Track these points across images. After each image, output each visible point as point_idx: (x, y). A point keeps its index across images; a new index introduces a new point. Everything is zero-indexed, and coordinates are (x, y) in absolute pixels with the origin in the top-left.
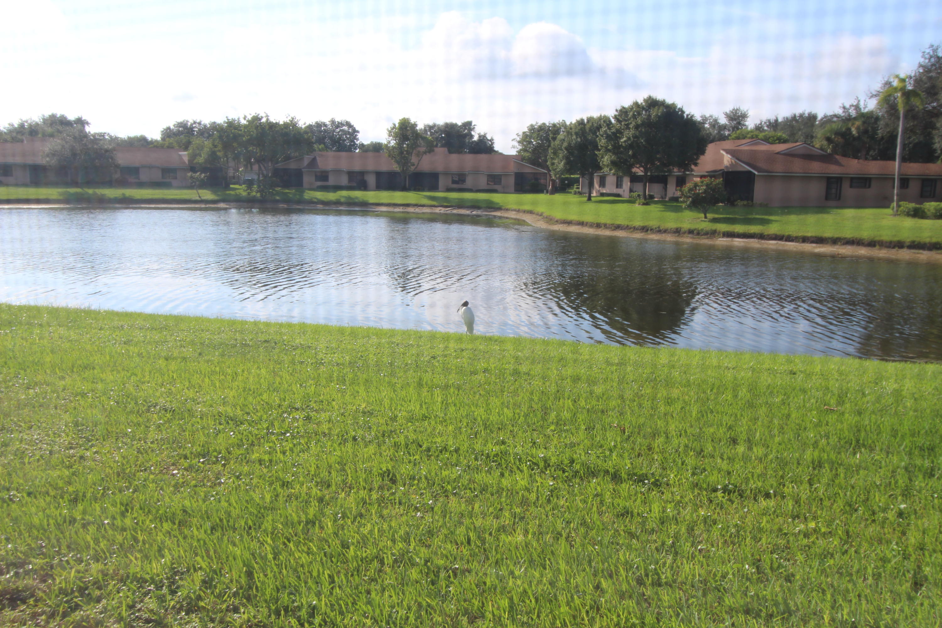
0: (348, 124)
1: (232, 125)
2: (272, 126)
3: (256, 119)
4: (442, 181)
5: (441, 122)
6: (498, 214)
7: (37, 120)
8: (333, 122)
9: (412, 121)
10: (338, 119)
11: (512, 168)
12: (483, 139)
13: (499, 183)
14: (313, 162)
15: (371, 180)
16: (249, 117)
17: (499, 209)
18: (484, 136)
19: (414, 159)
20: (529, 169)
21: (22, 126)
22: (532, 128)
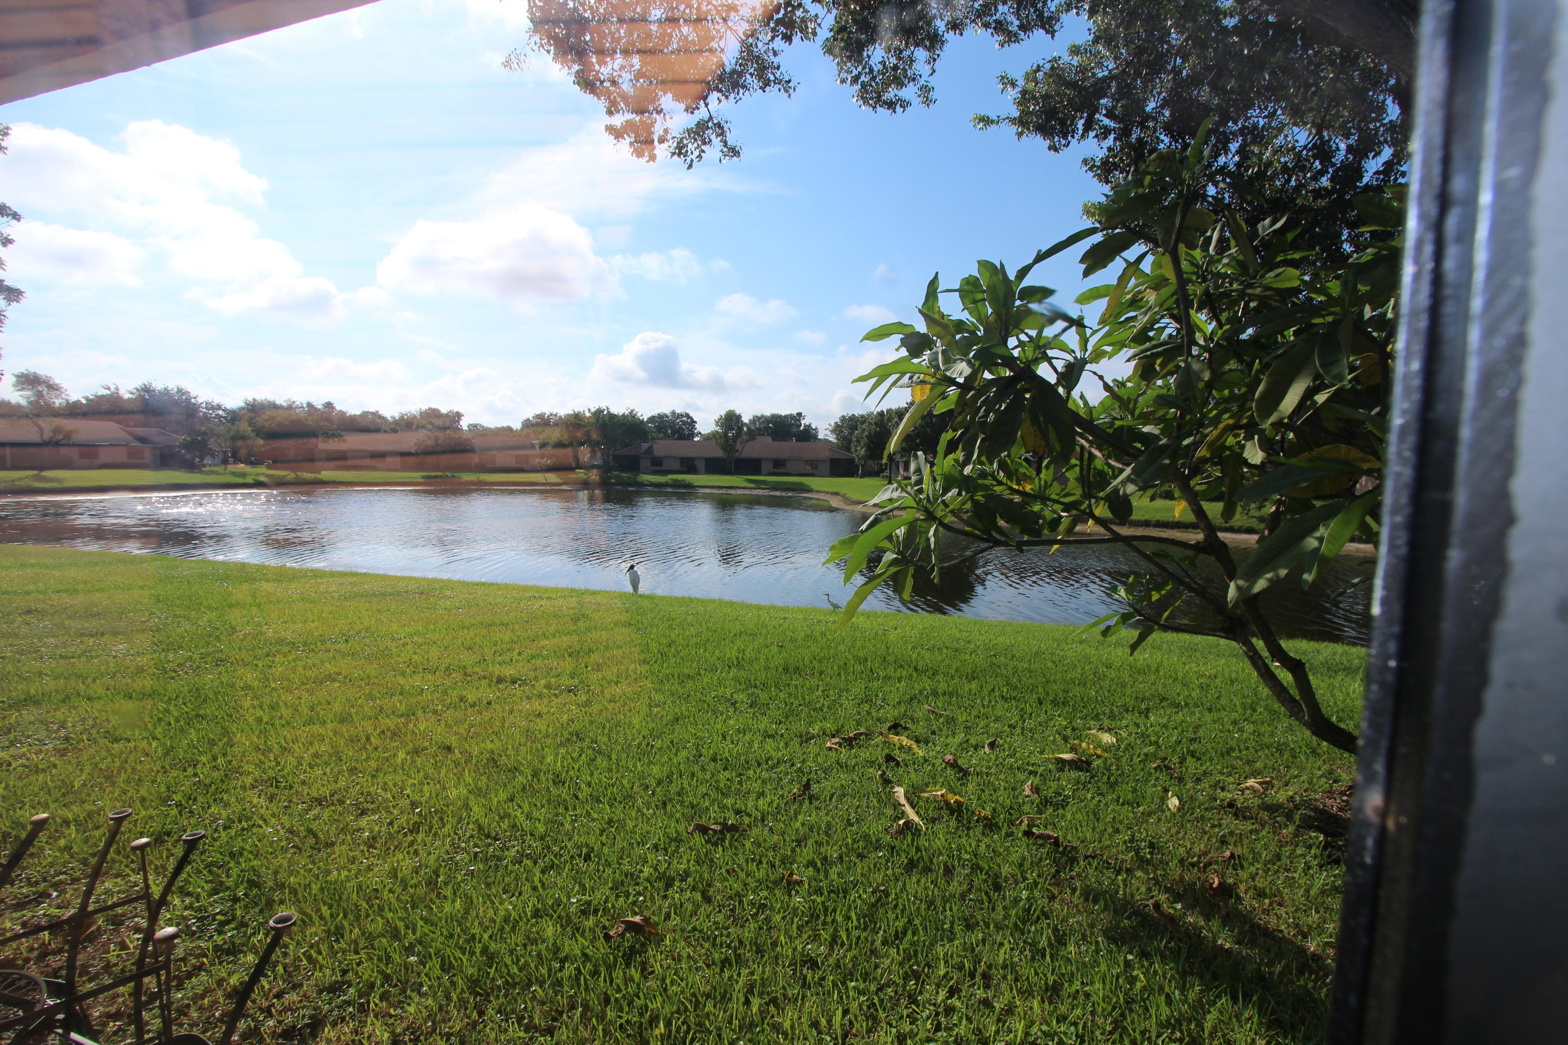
0: (688, 416)
1: (577, 416)
2: (612, 416)
3: (600, 411)
4: (765, 467)
5: (768, 413)
6: (809, 495)
7: (413, 412)
8: (673, 413)
9: (738, 412)
10: (678, 411)
11: (827, 454)
12: (808, 427)
13: (816, 468)
14: (650, 449)
15: (701, 465)
16: (593, 410)
17: (810, 491)
18: (810, 426)
19: (738, 446)
20: (843, 455)
21: (402, 418)
22: (843, 419)
